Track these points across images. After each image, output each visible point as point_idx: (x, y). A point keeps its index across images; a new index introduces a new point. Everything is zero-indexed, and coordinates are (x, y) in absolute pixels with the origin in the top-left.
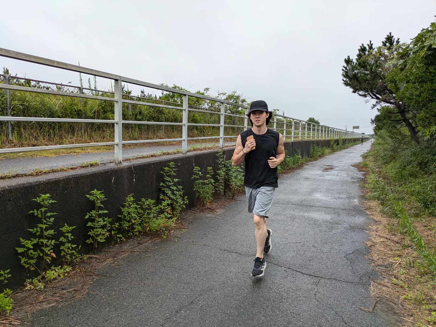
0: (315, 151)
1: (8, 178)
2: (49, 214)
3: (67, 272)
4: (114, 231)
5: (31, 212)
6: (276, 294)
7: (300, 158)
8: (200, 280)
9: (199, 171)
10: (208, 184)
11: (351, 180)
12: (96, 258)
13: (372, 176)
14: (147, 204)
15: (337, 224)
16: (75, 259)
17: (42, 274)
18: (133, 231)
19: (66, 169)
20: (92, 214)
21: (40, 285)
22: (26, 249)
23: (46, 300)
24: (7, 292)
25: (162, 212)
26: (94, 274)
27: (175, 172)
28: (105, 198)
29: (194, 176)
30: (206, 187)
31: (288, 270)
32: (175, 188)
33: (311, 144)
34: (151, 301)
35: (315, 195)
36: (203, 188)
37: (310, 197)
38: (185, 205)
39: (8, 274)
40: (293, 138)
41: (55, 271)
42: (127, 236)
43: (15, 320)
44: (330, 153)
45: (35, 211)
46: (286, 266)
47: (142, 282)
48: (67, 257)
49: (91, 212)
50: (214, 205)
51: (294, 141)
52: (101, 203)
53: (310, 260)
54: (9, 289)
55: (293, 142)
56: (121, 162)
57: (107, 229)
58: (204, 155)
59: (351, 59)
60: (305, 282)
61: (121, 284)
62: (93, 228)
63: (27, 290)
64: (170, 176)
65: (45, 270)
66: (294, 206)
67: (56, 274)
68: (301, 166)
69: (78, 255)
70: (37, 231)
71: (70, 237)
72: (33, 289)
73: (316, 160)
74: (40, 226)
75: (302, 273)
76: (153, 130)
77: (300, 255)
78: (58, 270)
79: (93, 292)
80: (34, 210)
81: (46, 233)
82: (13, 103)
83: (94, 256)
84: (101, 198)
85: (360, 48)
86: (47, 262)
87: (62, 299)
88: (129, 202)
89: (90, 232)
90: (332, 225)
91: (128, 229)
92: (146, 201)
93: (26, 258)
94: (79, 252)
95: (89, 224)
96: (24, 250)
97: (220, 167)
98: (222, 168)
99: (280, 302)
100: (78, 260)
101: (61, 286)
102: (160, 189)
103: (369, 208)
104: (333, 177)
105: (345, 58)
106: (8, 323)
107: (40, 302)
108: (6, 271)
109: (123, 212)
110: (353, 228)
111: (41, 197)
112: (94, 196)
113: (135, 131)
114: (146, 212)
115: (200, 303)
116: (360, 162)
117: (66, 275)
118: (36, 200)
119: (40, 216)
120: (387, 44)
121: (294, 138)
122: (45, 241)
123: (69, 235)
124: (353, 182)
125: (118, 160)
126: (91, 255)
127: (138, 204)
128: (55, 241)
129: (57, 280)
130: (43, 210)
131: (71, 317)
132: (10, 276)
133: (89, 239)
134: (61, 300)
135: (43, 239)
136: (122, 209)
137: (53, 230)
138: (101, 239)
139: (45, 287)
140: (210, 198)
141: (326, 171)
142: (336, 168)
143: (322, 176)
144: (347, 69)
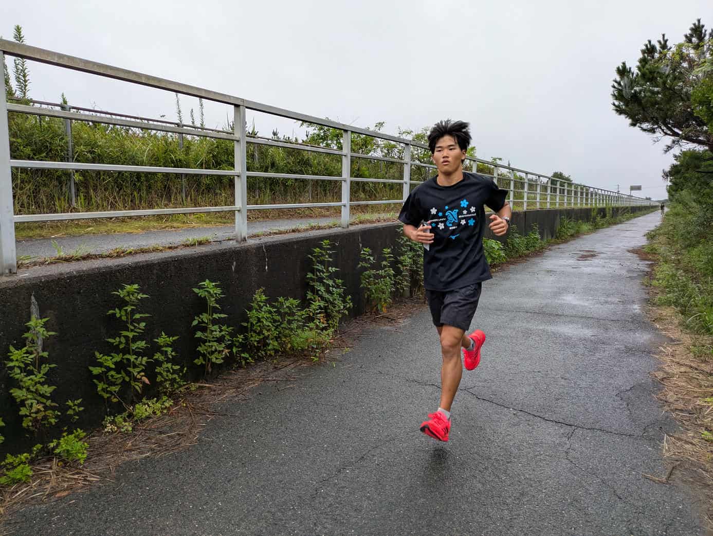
0: (564, 227)
1: (74, 260)
2: (137, 316)
3: (166, 407)
4: (237, 347)
5: (111, 312)
6: (500, 449)
7: (537, 240)
8: (375, 425)
9: (369, 255)
10: (385, 277)
11: (627, 273)
12: (209, 388)
13: (665, 267)
14: (288, 307)
15: (603, 343)
16: (177, 388)
17: (129, 409)
18: (265, 350)
19: (161, 248)
20: (202, 319)
21: (126, 426)
22: (104, 369)
23: (137, 447)
24: (78, 433)
25: (310, 319)
26: (208, 411)
27: (330, 256)
28: (222, 293)
29: (361, 264)
30: (382, 281)
31: (520, 414)
32: (331, 283)
33: (557, 215)
34: (297, 453)
35: (565, 298)
36: (375, 284)
37: (556, 301)
38: (348, 309)
39: (79, 405)
40: (525, 204)
41: (148, 405)
42: (256, 357)
43: (92, 475)
44: (590, 232)
45: (117, 310)
46: (516, 408)
47: (282, 426)
48: (165, 386)
49: (201, 316)
50: (394, 313)
51: (527, 209)
52: (217, 301)
53: (557, 399)
54: (81, 429)
55: (525, 213)
56: (245, 238)
57: (225, 344)
58: (377, 230)
59: (628, 67)
60: (549, 434)
61: (250, 427)
62: (204, 341)
63: (108, 432)
64: (322, 262)
65: (133, 403)
66: (530, 314)
67: (150, 411)
68: (540, 252)
69: (183, 382)
70: (120, 342)
71: (169, 352)
72: (117, 430)
73: (566, 241)
74: (126, 334)
75: (544, 419)
76: (294, 192)
77: (540, 391)
78: (153, 404)
79: (207, 437)
80: (114, 310)
81: (134, 346)
82: (77, 149)
83: (207, 385)
84: (216, 294)
85: (644, 48)
86: (137, 390)
87: (159, 447)
88: (259, 302)
89: (199, 347)
90: (594, 345)
91: (258, 346)
92: (286, 302)
93: (104, 384)
94: (184, 377)
95: (199, 334)
96: (102, 371)
97: (403, 250)
98: (406, 252)
99: (508, 463)
100: (182, 389)
101: (158, 428)
102: (308, 284)
103: (659, 319)
104: (595, 269)
105: (617, 66)
106: (82, 478)
107: (127, 451)
108: (76, 401)
109: (248, 318)
110: (630, 351)
111: (125, 289)
112: (205, 291)
113: (264, 195)
114: (286, 320)
115: (375, 460)
116: (643, 245)
117: (165, 411)
118: (118, 294)
119: (124, 318)
120: (694, 40)
121: (528, 206)
122: (132, 358)
123: (169, 350)
124: (630, 277)
125: (241, 236)
126: (201, 383)
127: (273, 307)
128: (148, 359)
129: (151, 420)
130: (129, 308)
131: (175, 473)
132: (81, 409)
133: (199, 359)
134: (159, 449)
135: (129, 354)
136: (248, 313)
137: (144, 342)
138: (217, 359)
139: (133, 429)
140: (387, 301)
141: (583, 259)
142: (601, 254)
143: (576, 268)
144: (621, 86)
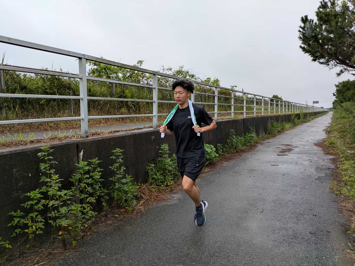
0: (274, 127)
7: (253, 137)
11: (316, 173)
33: (268, 119)
44: (291, 128)
51: (247, 117)
59: (309, 18)
121: (247, 114)
124: (319, 179)
141: (282, 154)
142: (296, 148)
143: (274, 165)
144: (305, 30)
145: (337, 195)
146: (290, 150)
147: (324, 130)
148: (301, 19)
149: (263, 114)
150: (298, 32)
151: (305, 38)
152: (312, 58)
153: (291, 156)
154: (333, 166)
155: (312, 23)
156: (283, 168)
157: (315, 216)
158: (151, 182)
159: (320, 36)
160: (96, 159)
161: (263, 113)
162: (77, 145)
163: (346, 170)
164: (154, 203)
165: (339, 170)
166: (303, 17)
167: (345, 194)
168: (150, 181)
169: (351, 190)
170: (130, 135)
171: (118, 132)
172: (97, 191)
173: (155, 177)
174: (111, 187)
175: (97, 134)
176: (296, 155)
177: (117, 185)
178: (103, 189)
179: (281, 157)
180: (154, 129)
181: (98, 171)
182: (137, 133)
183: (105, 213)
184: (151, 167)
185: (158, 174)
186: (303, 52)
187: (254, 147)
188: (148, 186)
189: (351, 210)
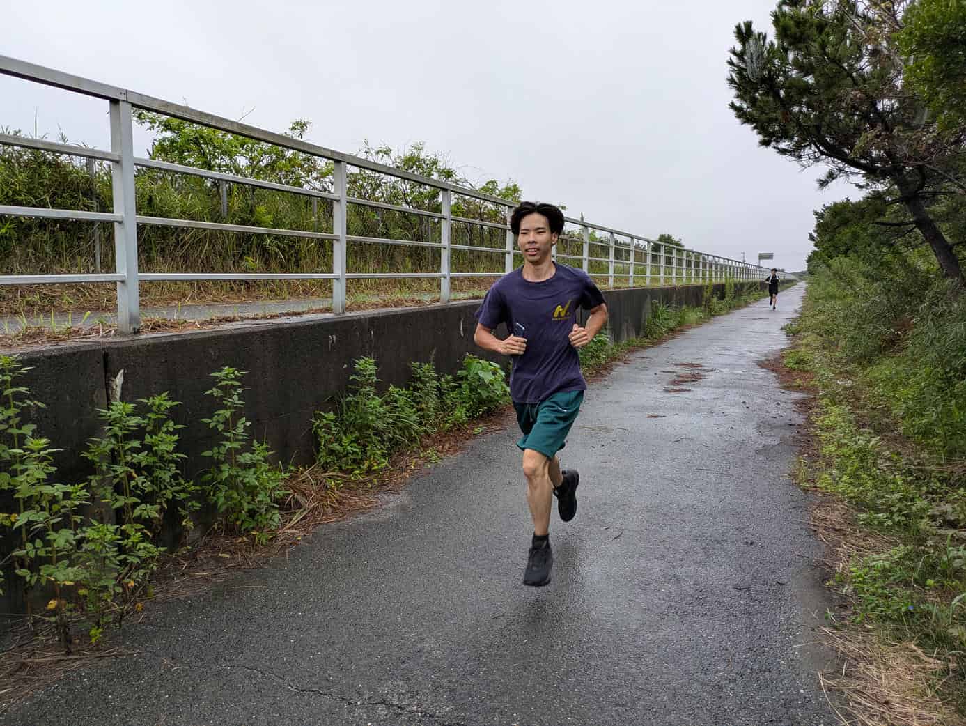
0: (658, 318)
11: (757, 435)
33: (645, 297)
44: (701, 322)
59: (755, 28)
73: (658, 341)
104: (695, 420)
141: (675, 388)
142: (711, 373)
143: (655, 417)
144: (744, 61)
145: (806, 491)
146: (695, 378)
147: (782, 329)
148: (735, 30)
149: (631, 284)
150: (727, 64)
151: (744, 83)
152: (760, 137)
153: (698, 393)
154: (799, 419)
155: (762, 42)
156: (677, 423)
157: (752, 544)
158: (326, 463)
159: (781, 79)
160: (163, 395)
161: (631, 281)
162: (106, 356)
163: (833, 428)
164: (330, 519)
165: (814, 428)
166: (739, 24)
167: (827, 489)
168: (322, 460)
169: (840, 478)
170: (264, 331)
171: (230, 321)
172: (166, 488)
173: (337, 447)
174: (208, 477)
175: (166, 325)
176: (711, 390)
177: (226, 471)
178: (183, 482)
179: (673, 394)
180: (336, 314)
181: (167, 432)
182: (285, 326)
183: (190, 548)
184: (325, 421)
185: (345, 440)
186: (738, 121)
187: (606, 369)
188: (316, 472)
189: (838, 527)
